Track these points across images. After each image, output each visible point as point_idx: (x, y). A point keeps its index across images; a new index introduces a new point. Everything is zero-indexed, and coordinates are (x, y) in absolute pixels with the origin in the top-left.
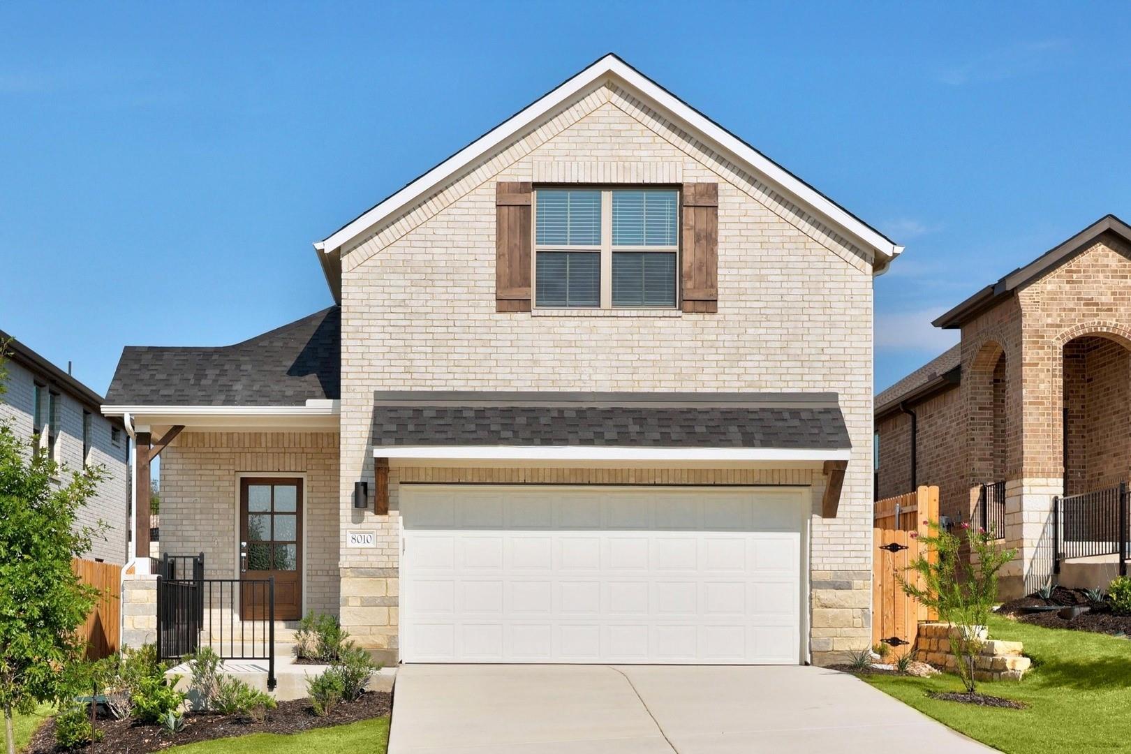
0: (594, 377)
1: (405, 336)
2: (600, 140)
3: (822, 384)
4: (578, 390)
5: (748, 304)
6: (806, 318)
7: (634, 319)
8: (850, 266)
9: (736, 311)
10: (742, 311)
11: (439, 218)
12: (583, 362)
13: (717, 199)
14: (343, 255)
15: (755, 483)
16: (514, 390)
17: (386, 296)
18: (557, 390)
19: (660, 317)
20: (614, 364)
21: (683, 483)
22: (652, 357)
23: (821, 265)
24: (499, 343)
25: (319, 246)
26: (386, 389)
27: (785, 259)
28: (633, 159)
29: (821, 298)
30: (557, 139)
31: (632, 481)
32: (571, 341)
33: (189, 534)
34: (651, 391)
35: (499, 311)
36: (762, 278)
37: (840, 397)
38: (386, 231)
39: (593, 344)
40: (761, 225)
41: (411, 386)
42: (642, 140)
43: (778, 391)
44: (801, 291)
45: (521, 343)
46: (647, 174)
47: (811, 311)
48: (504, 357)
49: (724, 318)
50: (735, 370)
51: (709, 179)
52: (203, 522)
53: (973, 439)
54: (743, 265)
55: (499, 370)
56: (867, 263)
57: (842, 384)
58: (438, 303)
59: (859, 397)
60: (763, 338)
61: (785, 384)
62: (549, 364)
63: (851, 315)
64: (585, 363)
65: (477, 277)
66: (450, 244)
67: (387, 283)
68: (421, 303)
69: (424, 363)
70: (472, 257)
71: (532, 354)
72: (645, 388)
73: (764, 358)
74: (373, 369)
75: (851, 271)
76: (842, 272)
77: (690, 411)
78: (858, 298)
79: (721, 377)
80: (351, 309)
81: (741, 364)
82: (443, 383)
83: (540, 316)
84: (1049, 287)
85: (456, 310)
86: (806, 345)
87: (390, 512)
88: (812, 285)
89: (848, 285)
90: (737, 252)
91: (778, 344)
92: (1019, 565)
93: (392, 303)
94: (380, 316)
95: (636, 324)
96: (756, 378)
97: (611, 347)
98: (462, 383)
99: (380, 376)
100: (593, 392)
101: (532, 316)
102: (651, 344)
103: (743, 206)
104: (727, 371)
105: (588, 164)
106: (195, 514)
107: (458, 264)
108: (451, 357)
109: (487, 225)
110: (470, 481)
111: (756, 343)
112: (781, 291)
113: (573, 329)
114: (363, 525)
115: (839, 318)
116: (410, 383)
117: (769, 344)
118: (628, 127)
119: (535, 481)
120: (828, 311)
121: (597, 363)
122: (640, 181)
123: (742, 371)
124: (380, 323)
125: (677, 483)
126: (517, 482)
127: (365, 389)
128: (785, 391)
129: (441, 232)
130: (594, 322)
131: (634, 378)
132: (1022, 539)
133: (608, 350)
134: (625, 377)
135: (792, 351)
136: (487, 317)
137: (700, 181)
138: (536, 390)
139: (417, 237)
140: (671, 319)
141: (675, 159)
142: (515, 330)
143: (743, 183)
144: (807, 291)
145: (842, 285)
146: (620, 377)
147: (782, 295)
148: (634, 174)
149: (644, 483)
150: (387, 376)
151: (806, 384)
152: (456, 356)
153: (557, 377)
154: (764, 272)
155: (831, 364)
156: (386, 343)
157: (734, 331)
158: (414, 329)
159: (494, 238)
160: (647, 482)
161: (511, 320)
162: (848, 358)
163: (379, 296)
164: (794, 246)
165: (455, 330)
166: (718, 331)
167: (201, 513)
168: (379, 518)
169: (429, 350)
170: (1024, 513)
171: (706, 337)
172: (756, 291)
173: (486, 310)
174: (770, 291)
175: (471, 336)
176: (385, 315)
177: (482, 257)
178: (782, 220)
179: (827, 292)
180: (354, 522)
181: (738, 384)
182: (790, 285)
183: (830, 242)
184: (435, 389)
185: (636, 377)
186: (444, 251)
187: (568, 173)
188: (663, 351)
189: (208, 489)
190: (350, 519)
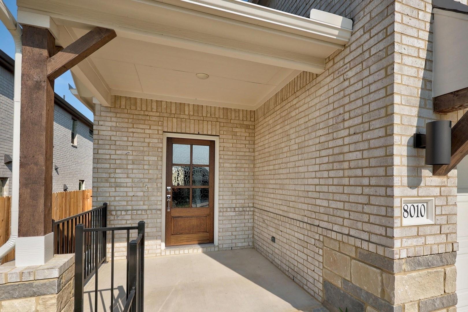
33: (122, 180)
52: (135, 171)
106: (127, 164)
114: (420, 190)
167: (133, 163)
189: (140, 144)
190: (405, 180)
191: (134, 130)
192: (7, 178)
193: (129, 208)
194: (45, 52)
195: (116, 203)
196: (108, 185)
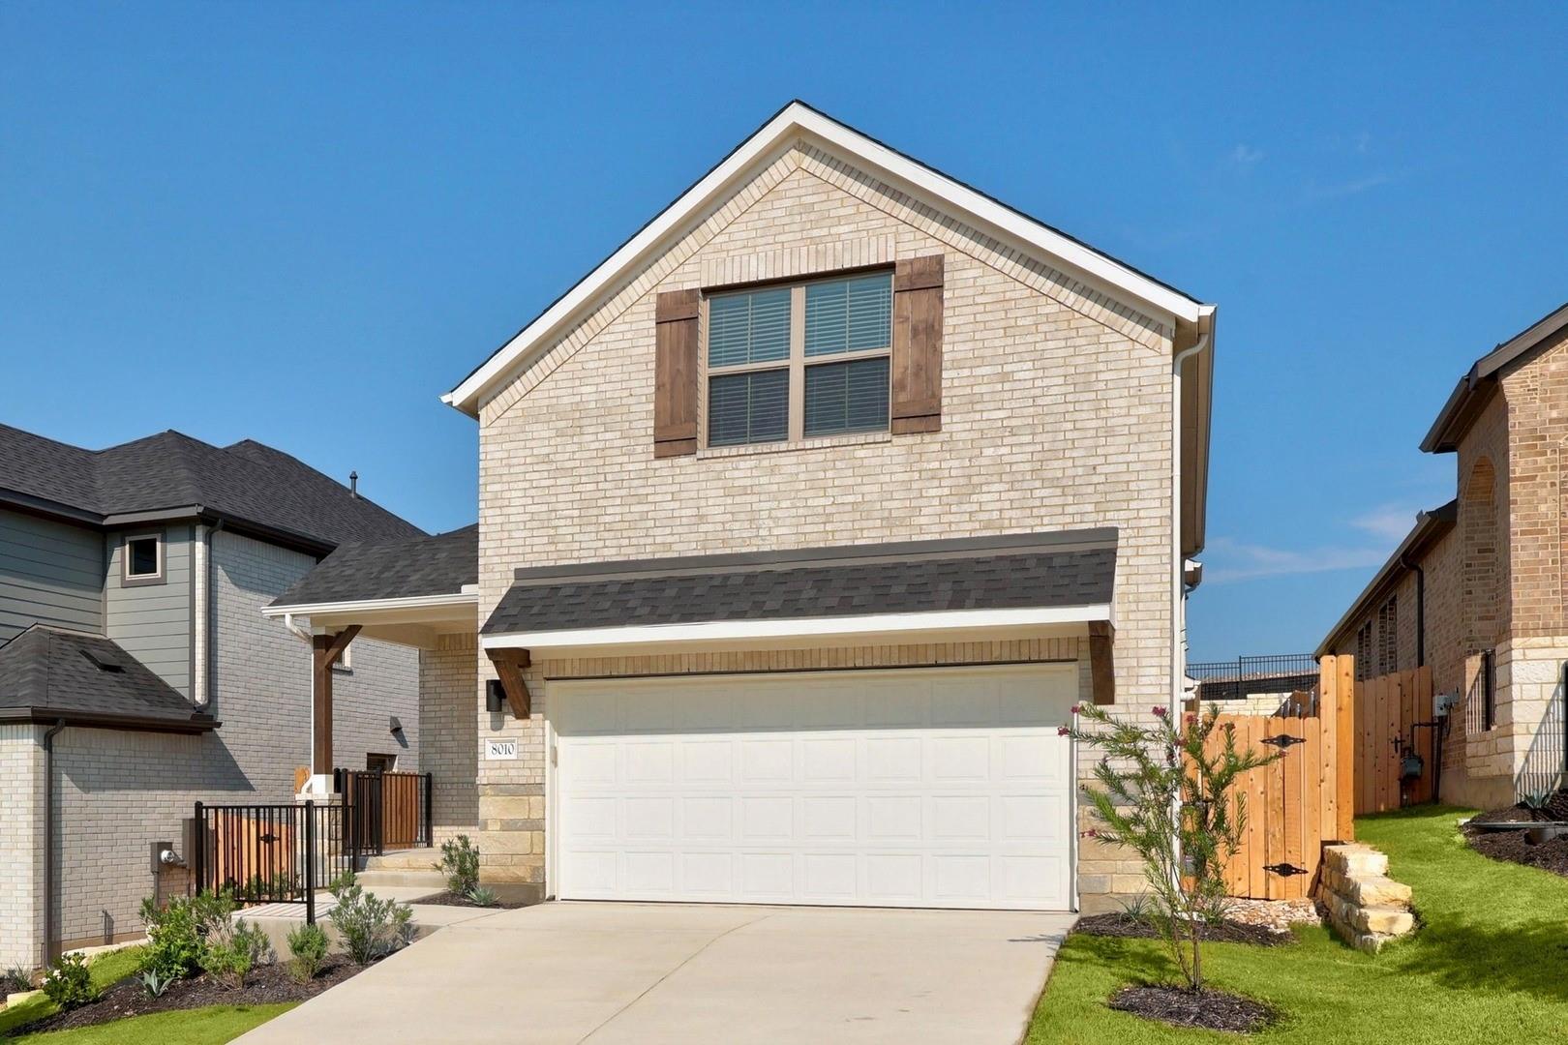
0: (775, 532)
1: (549, 499)
2: (787, 220)
3: (1094, 516)
4: (755, 550)
5: (985, 415)
6: (1070, 426)
7: (828, 450)
8: (1137, 346)
9: (968, 426)
10: (976, 426)
11: (589, 348)
12: (762, 513)
13: (943, 276)
14: (481, 408)
15: (994, 660)
16: (676, 555)
17: (528, 452)
18: (728, 551)
19: (862, 444)
20: (801, 511)
21: (893, 664)
22: (851, 499)
23: (1093, 349)
24: (658, 498)
25: (446, 399)
26: (528, 565)
27: (1039, 346)
28: (829, 239)
29: (1093, 396)
30: (731, 228)
31: (824, 664)
32: (745, 487)
33: (448, 744)
34: (850, 543)
35: (658, 457)
36: (1004, 377)
37: (1121, 534)
38: (529, 373)
39: (775, 488)
40: (1005, 303)
41: (555, 560)
42: (842, 212)
43: (1028, 531)
44: (1063, 389)
45: (684, 495)
46: (847, 257)
47: (1077, 416)
48: (662, 514)
49: (951, 437)
50: (966, 507)
51: (931, 250)
52: (460, 731)
53: (1470, 592)
54: (979, 362)
55: (658, 531)
56: (1163, 339)
57: (1123, 515)
58: (587, 455)
59: (1151, 531)
60: (1006, 459)
61: (1038, 521)
62: (719, 518)
63: (1139, 416)
64: (764, 515)
65: (632, 417)
66: (601, 380)
67: (530, 436)
68: (567, 456)
69: (570, 530)
70: (626, 393)
71: (698, 508)
72: (843, 541)
73: (1007, 487)
74: (513, 542)
75: (1140, 352)
76: (1125, 355)
77: (895, 566)
78: (1150, 390)
79: (945, 518)
80: (490, 472)
81: (974, 498)
82: (592, 553)
83: (707, 458)
84: (1553, 367)
85: (608, 460)
86: (1070, 463)
87: (533, 716)
88: (1080, 379)
89: (1133, 373)
90: (970, 345)
91: (1028, 467)
92: (1509, 760)
93: (535, 460)
94: (521, 477)
95: (830, 456)
96: (995, 515)
97: (799, 491)
98: (613, 551)
99: (521, 550)
100: (774, 551)
101: (698, 459)
102: (851, 481)
103: (979, 281)
104: (954, 509)
105: (771, 254)
106: (452, 723)
107: (610, 403)
108: (601, 519)
109: (645, 350)
110: (623, 673)
111: (997, 468)
112: (1033, 392)
113: (750, 471)
114: (503, 733)
115: (1120, 421)
116: (555, 556)
117: (1014, 468)
118: (824, 197)
119: (701, 670)
120: (1103, 413)
121: (779, 514)
122: (838, 267)
123: (976, 507)
124: (522, 485)
125: (885, 664)
126: (679, 672)
127: (503, 568)
128: (1038, 530)
129: (591, 365)
130: (775, 459)
131: (827, 529)
132: (1512, 723)
133: (793, 495)
134: (816, 528)
135: (1049, 474)
136: (643, 466)
137: (919, 255)
138: (702, 553)
139: (564, 376)
140: (878, 445)
141: (886, 230)
142: (677, 479)
143: (979, 250)
144: (1071, 389)
145: (1125, 374)
146: (808, 529)
147: (1034, 398)
148: (830, 259)
149: (839, 666)
150: (528, 549)
151: (1068, 519)
152: (607, 519)
153: (728, 534)
154: (1008, 368)
155: (1107, 488)
156: (528, 509)
157: (964, 453)
158: (560, 490)
159: (653, 366)
160: (843, 666)
161: (672, 467)
162: (1134, 477)
163: (521, 453)
164: (1053, 327)
165: (607, 485)
166: (941, 455)
167: (459, 722)
168: (521, 723)
169: (576, 513)
170: (1513, 687)
171: (925, 466)
172: (998, 397)
173: (643, 457)
174: (1017, 394)
175: (624, 492)
176: (527, 475)
177: (638, 391)
178: (1035, 293)
179: (1102, 385)
180: (494, 729)
181: (969, 526)
182: (1047, 382)
183: (1106, 315)
184: (583, 562)
185: (829, 527)
186: (594, 389)
187: (745, 270)
188: (865, 489)
189: (465, 695)
190: (489, 725)
191: (459, 677)
192: (395, 756)
193: (455, 780)
194: (324, 651)
195: (442, 774)
196: (433, 750)
